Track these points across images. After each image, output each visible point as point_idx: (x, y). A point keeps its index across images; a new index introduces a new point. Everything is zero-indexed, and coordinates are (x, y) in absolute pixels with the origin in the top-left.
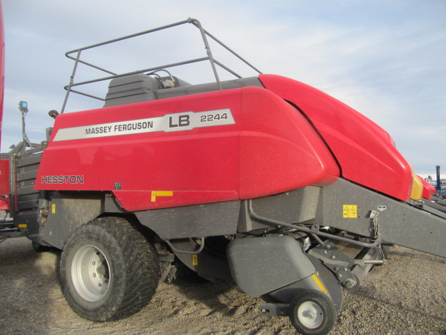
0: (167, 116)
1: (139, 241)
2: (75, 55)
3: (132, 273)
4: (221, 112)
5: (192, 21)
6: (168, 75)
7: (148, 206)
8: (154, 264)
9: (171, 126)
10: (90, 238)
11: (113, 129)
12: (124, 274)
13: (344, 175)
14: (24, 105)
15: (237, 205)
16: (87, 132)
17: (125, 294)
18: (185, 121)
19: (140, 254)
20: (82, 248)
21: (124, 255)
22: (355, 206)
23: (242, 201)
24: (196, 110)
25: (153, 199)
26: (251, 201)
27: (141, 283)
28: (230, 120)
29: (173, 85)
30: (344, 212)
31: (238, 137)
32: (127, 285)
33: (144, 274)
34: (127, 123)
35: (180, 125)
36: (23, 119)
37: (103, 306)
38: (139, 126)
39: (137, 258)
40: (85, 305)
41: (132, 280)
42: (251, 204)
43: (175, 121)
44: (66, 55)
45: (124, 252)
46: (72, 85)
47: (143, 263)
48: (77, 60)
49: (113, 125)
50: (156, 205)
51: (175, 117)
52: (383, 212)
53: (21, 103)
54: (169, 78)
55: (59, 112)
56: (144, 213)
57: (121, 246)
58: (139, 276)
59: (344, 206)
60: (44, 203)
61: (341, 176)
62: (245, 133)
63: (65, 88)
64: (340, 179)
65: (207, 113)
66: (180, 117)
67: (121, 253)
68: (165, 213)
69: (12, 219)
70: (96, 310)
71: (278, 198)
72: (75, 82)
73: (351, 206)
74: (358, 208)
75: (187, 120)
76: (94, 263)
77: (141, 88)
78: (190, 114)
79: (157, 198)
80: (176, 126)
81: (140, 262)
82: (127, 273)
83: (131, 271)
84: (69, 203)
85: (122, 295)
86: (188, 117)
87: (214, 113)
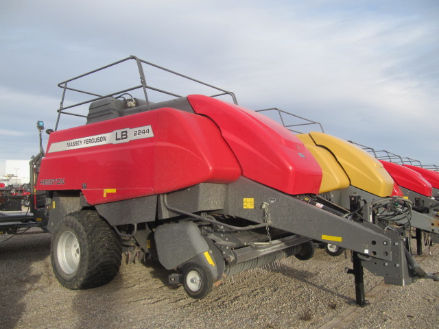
0: (115, 132)
1: (103, 228)
2: (63, 85)
3: (94, 252)
4: (146, 128)
5: (133, 58)
6: (130, 98)
7: (102, 201)
8: (115, 246)
9: (117, 139)
10: (67, 225)
11: (83, 142)
12: (88, 252)
13: (244, 174)
14: (41, 124)
15: (155, 198)
16: (69, 145)
17: (89, 268)
18: (125, 135)
19: (101, 238)
20: (64, 234)
21: (88, 239)
22: (253, 199)
23: (159, 195)
24: (131, 127)
25: (105, 195)
26: (165, 195)
27: (102, 260)
28: (151, 134)
29: (134, 105)
30: (244, 204)
31: (154, 147)
32: (89, 261)
33: (105, 254)
34: (91, 138)
35: (122, 139)
36: (40, 135)
37: (75, 277)
38: (99, 140)
39: (98, 241)
40: (65, 276)
41: (93, 257)
42: (165, 198)
43: (119, 136)
44: (59, 85)
45: (88, 236)
46: (62, 109)
47: (104, 245)
48: (65, 88)
49: (83, 139)
50: (106, 199)
51: (119, 132)
52: (273, 204)
53: (39, 122)
54: (131, 100)
55: (54, 130)
56: (101, 206)
57: (86, 231)
58: (99, 255)
59: (244, 199)
60: (48, 201)
61: (242, 174)
62: (160, 144)
63: (58, 111)
64: (242, 177)
65: (137, 129)
66: (122, 132)
67: (86, 237)
68: (113, 206)
69: (32, 214)
70: (71, 280)
71: (183, 193)
72: (64, 107)
73: (250, 199)
74: (255, 201)
75: (126, 135)
76: (75, 246)
77: (109, 110)
78: (127, 129)
79: (107, 194)
80: (120, 139)
81: (101, 244)
82: (90, 252)
83: (93, 250)
84: (63, 200)
85: (86, 268)
86: (126, 132)
87: (141, 129)
